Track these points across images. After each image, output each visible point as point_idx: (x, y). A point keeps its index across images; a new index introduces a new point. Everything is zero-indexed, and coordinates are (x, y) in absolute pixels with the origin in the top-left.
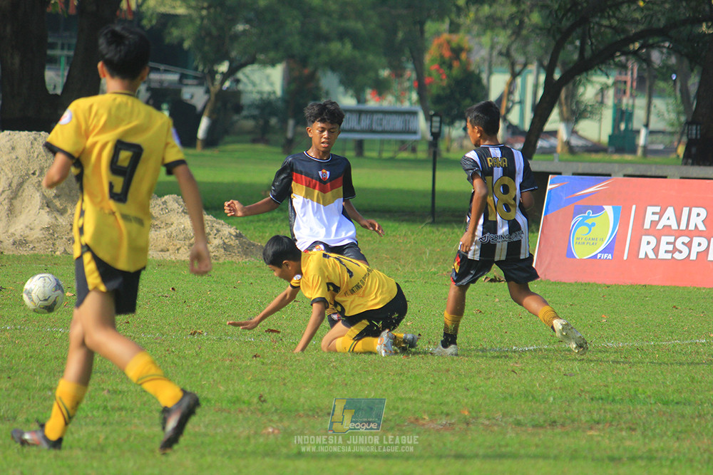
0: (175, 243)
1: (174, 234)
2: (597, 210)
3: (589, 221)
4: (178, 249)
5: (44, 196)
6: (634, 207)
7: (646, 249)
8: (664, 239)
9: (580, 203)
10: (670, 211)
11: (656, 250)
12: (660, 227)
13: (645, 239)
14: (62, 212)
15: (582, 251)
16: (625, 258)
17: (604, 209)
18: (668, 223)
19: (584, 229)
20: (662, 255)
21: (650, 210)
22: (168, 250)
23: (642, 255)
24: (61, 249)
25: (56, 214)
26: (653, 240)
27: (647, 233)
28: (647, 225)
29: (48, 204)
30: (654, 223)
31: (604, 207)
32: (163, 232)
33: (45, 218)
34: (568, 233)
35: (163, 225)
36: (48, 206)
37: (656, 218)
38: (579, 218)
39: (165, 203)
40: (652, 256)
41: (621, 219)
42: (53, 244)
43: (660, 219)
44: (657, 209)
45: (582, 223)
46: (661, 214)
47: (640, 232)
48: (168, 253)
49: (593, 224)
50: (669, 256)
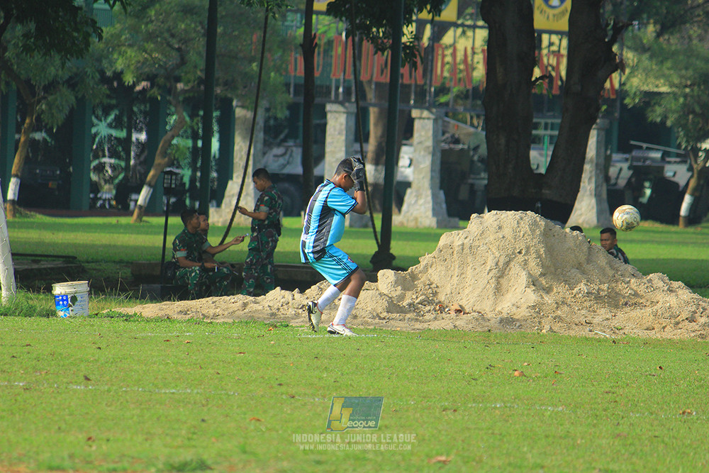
0: (661, 322)
1: (660, 313)
4: (664, 328)
5: (530, 275)
14: (548, 290)
22: (653, 329)
24: (547, 327)
25: (541, 292)
29: (534, 282)
32: (649, 310)
33: (531, 297)
35: (649, 303)
36: (533, 285)
39: (650, 281)
42: (540, 322)
48: (653, 332)
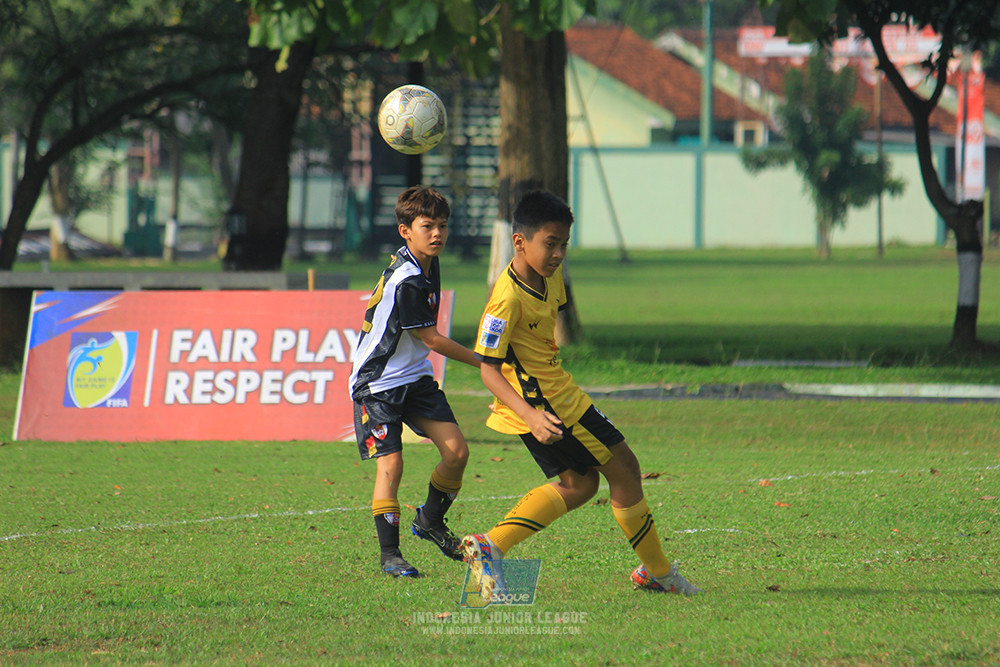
2: (105, 338)
3: (93, 355)
6: (155, 333)
7: (175, 390)
8: (200, 376)
9: (79, 329)
10: (206, 337)
11: (188, 392)
12: (192, 358)
13: (173, 376)
15: (85, 397)
16: (146, 403)
17: (112, 336)
18: (203, 353)
19: (86, 366)
20: (198, 398)
21: (178, 335)
23: (169, 400)
26: (184, 378)
27: (176, 367)
28: (175, 357)
30: (184, 354)
31: (115, 334)
34: (63, 373)
37: (187, 346)
38: (78, 351)
40: (183, 399)
41: (138, 349)
43: (192, 347)
44: (188, 334)
45: (83, 358)
46: (193, 341)
47: (165, 367)
49: (100, 358)
50: (207, 399)
